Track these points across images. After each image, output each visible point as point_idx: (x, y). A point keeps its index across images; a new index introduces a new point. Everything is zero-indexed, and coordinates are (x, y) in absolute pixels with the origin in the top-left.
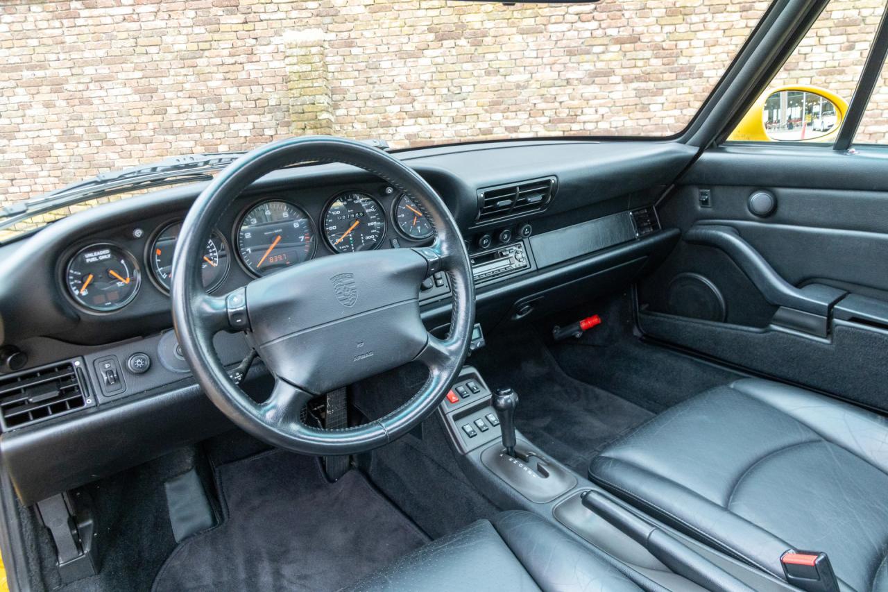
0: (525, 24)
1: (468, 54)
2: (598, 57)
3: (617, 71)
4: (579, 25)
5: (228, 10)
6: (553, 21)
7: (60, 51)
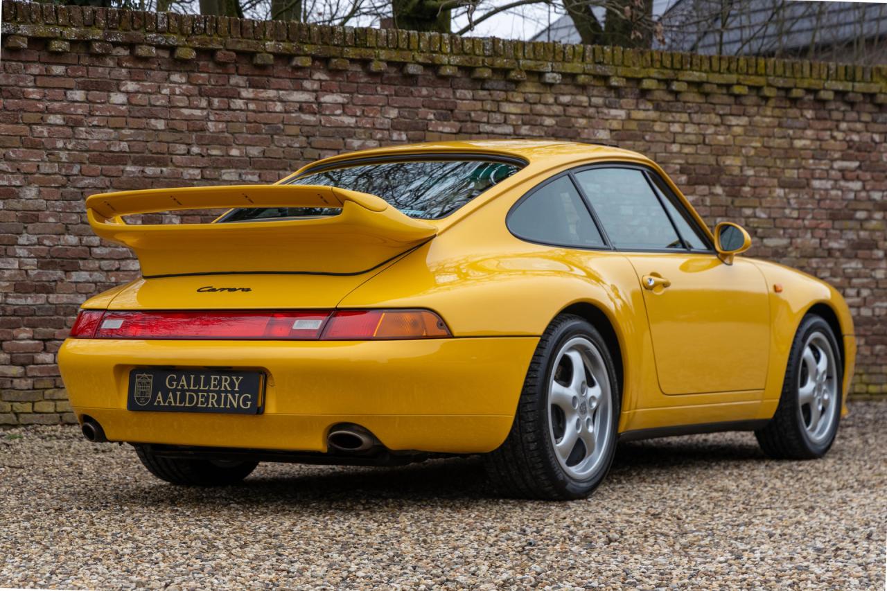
0: (787, 175)
1: (722, 206)
2: (861, 225)
3: (881, 243)
4: (842, 183)
5: (441, 114)
6: (817, 175)
7: (194, 142)
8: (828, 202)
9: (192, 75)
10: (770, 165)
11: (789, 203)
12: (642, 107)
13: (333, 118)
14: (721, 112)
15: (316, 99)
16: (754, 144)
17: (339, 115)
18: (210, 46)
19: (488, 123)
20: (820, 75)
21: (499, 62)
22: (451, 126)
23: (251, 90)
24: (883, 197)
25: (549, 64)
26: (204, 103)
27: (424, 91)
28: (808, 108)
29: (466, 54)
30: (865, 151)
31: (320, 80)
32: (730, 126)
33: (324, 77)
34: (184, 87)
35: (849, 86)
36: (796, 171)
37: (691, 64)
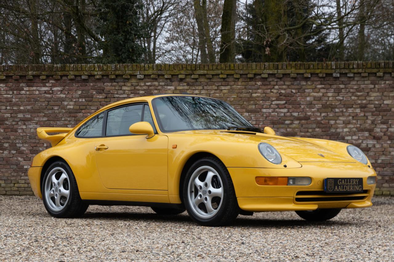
8: (270, 117)
9: (7, 84)
10: (241, 104)
11: (251, 118)
12: (181, 85)
13: (57, 95)
14: (217, 85)
15: (51, 89)
16: (233, 96)
17: (60, 94)
18: (10, 75)
19: (117, 94)
20: (260, 68)
21: (117, 73)
22: (102, 96)
23: (27, 88)
24: (299, 114)
25: (138, 72)
26: (11, 93)
27: (92, 84)
28: (259, 81)
29: (104, 70)
30: (288, 96)
31: (52, 83)
32: (222, 90)
33: (53, 82)
34: (4, 88)
35: (276, 72)
36: (254, 106)
37: (200, 68)
